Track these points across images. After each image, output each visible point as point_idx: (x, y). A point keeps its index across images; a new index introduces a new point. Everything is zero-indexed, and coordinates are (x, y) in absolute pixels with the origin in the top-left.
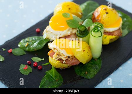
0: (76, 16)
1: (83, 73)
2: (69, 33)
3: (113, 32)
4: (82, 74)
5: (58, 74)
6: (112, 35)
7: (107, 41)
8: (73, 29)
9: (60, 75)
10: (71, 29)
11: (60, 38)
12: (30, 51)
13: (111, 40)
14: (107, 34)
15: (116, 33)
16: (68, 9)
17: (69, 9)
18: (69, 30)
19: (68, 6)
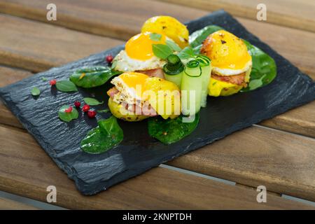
0: (173, 41)
1: (160, 133)
2: (153, 66)
3: (230, 76)
4: (157, 135)
5: (118, 129)
6: (228, 81)
7: (216, 91)
8: (161, 60)
9: (121, 130)
10: (159, 60)
11: (136, 71)
12: (85, 87)
13: (225, 89)
14: (219, 78)
15: (236, 80)
16: (161, 28)
17: (164, 28)
18: (155, 61)
19: (163, 23)
